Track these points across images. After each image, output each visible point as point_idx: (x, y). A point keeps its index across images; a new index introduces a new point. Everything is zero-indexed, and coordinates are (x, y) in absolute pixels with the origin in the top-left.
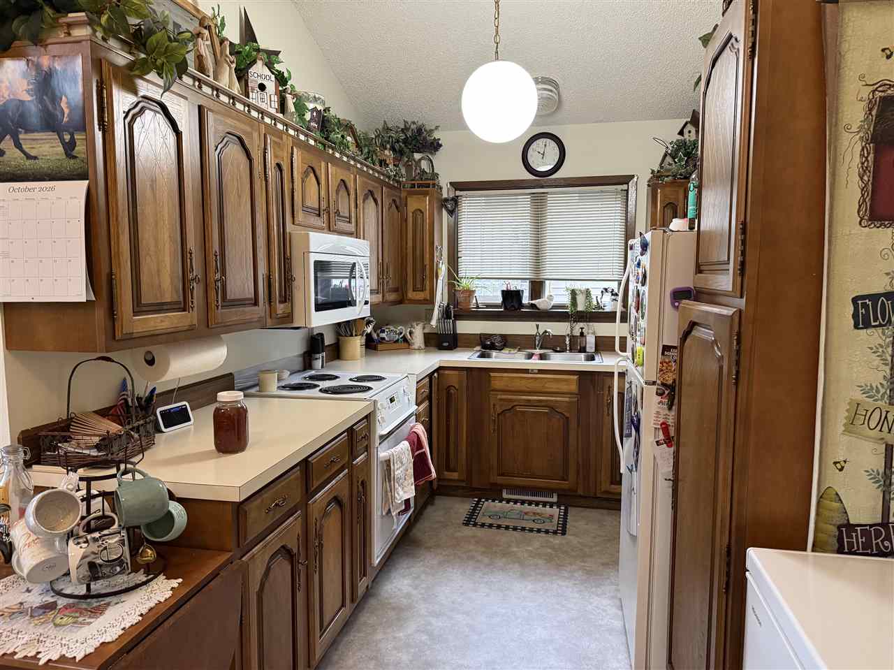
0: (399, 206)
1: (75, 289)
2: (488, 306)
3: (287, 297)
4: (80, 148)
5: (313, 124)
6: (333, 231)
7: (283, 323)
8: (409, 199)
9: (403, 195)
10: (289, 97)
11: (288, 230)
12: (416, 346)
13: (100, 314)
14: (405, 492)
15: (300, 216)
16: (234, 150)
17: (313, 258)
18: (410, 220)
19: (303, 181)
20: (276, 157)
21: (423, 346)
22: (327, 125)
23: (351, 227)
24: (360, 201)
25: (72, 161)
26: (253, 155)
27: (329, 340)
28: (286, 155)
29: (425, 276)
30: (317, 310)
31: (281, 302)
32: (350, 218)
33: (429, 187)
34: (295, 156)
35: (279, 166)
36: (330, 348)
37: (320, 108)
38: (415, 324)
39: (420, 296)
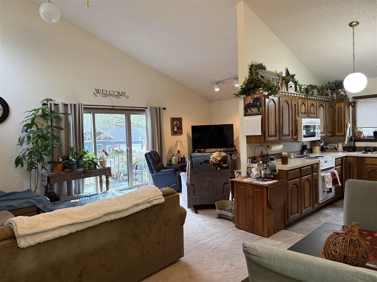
0: (332, 107)
1: (259, 133)
2: (368, 137)
3: (296, 134)
4: (261, 110)
5: (304, 91)
6: (309, 117)
7: (295, 140)
8: (336, 104)
9: (334, 103)
10: (298, 86)
11: (297, 118)
12: (340, 150)
13: (263, 137)
14: (329, 186)
15: (300, 115)
16: (286, 104)
17: (303, 125)
18: (337, 110)
19: (301, 107)
20: (294, 103)
21: (342, 150)
22: (308, 90)
23: (315, 115)
24: (318, 108)
25: (259, 112)
26: (289, 104)
27: (308, 147)
28: (296, 102)
29: (342, 127)
30: (304, 137)
31: (295, 136)
32: (314, 113)
33: (343, 100)
34: (299, 101)
35: (295, 105)
36: (309, 150)
37: (306, 87)
38: (339, 143)
39: (341, 134)
